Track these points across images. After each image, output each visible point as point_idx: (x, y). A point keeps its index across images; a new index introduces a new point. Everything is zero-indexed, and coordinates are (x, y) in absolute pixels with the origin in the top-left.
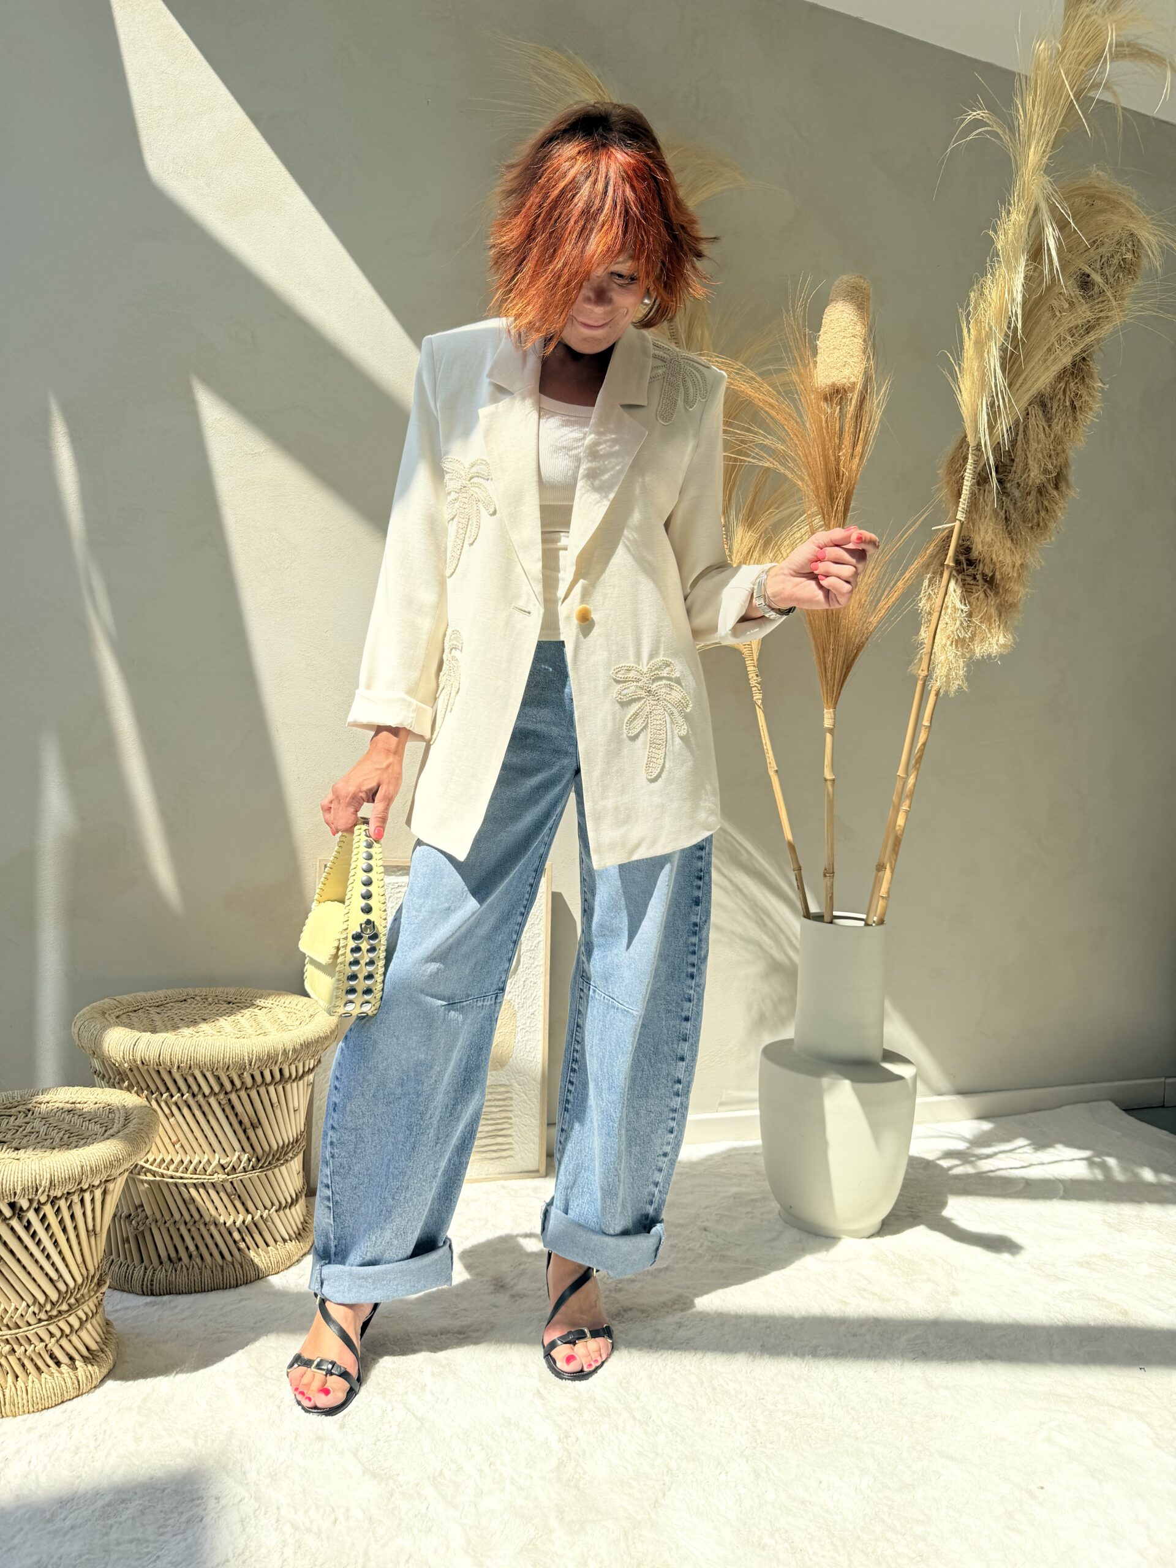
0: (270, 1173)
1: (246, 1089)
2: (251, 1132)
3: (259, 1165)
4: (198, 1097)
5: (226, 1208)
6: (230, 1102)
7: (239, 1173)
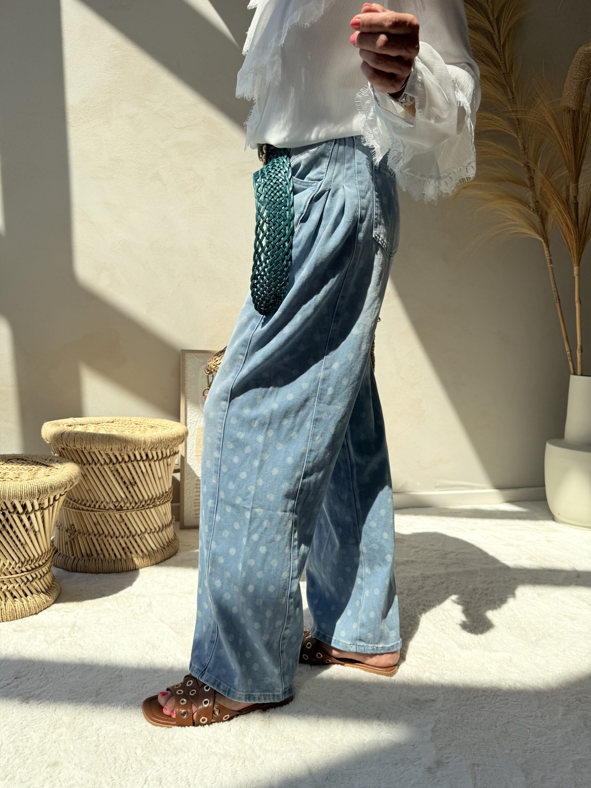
0: (143, 512)
1: (125, 462)
2: (131, 489)
3: (137, 507)
4: (98, 465)
5: (118, 529)
6: (117, 470)
7: (125, 510)
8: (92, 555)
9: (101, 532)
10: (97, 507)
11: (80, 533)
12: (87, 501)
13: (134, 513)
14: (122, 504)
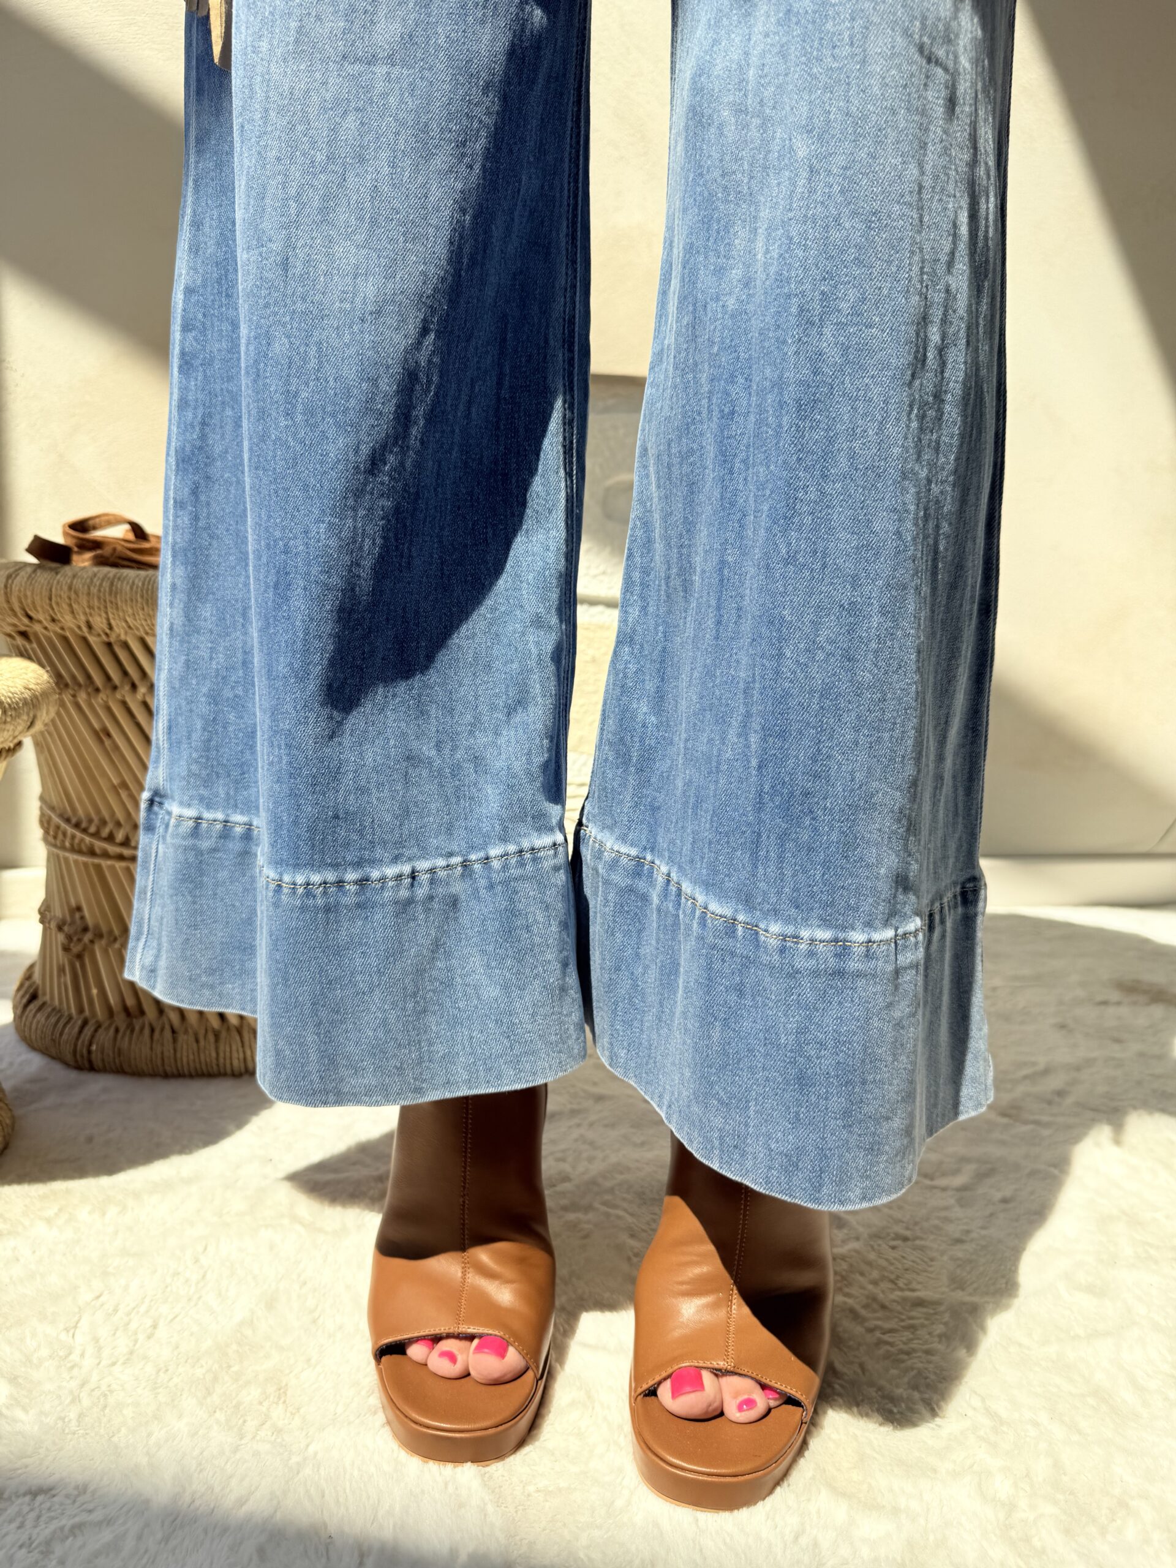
11: (101, 937)
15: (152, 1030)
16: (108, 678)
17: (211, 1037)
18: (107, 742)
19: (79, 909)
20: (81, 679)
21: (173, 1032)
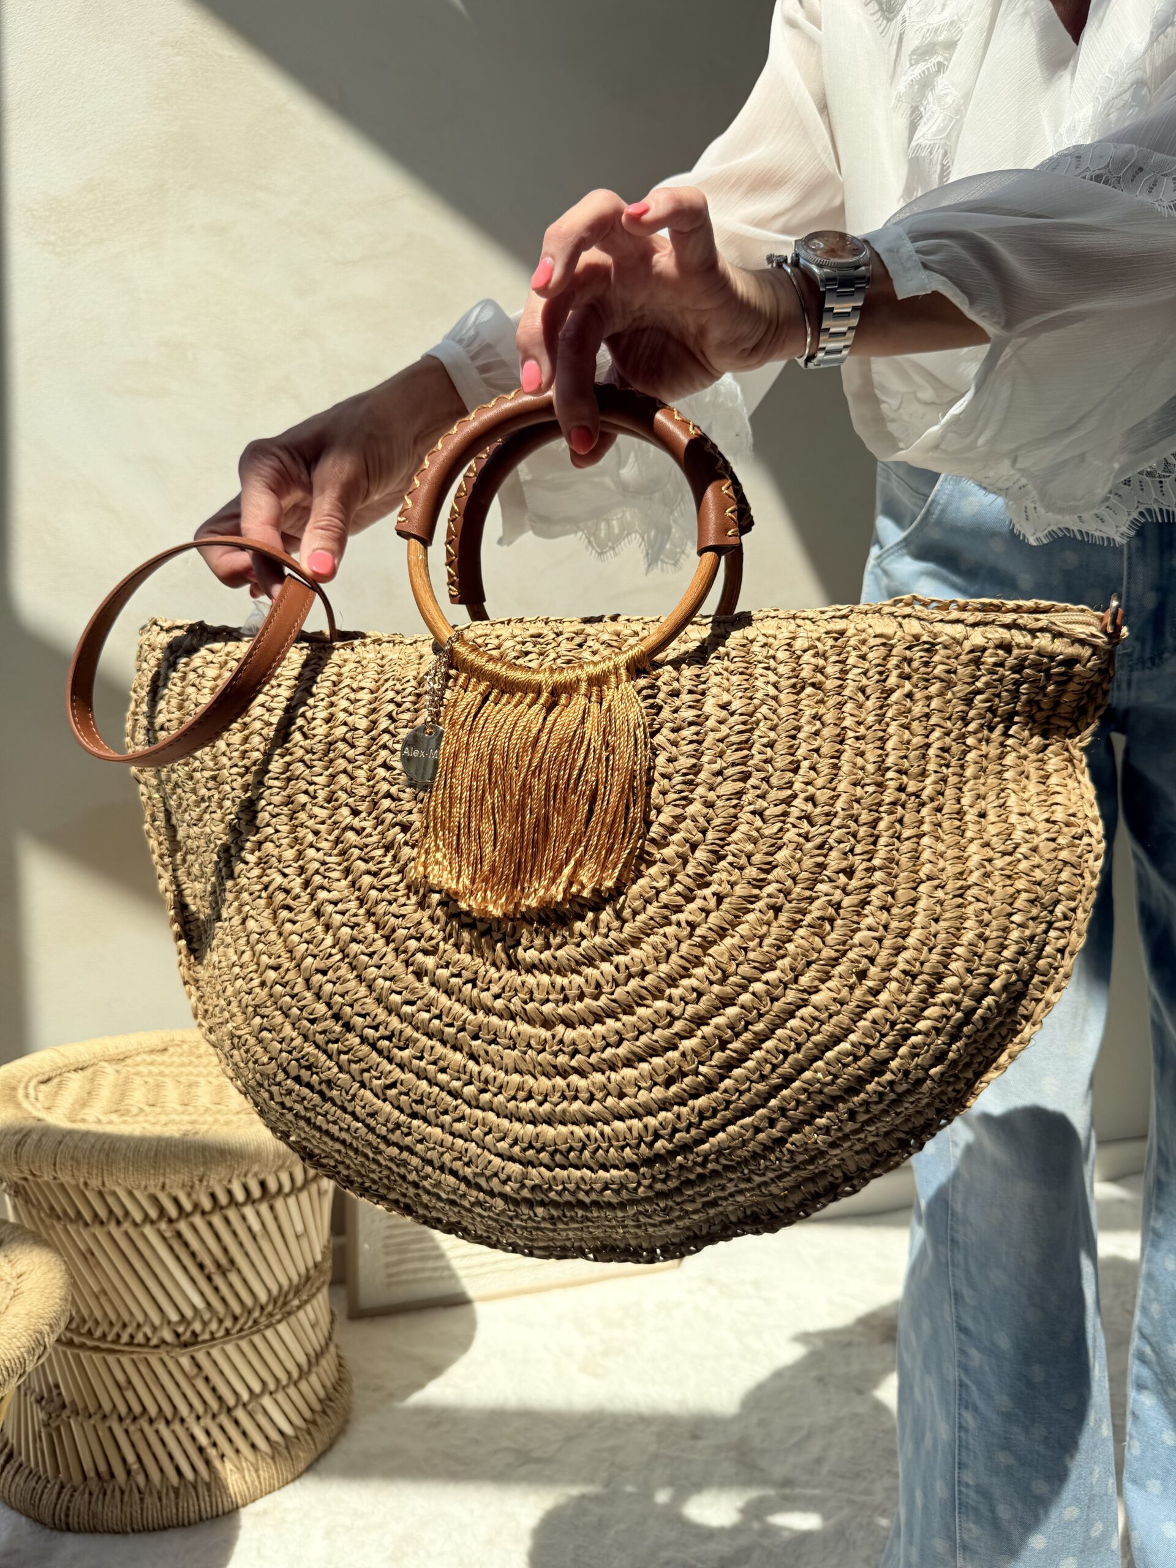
0: (257, 1339)
1: (204, 1213)
2: (219, 1281)
3: (238, 1327)
4: (126, 1225)
5: (184, 1396)
6: (179, 1235)
7: (204, 1342)
8: (112, 1475)
9: (137, 1409)
10: (125, 1338)
11: (78, 1414)
12: (97, 1323)
13: (230, 1349)
14: (197, 1326)
15: (122, 1492)
16: (96, 1215)
17: (172, 1495)
18: (91, 1261)
19: (57, 1386)
20: (72, 1214)
21: (140, 1492)
